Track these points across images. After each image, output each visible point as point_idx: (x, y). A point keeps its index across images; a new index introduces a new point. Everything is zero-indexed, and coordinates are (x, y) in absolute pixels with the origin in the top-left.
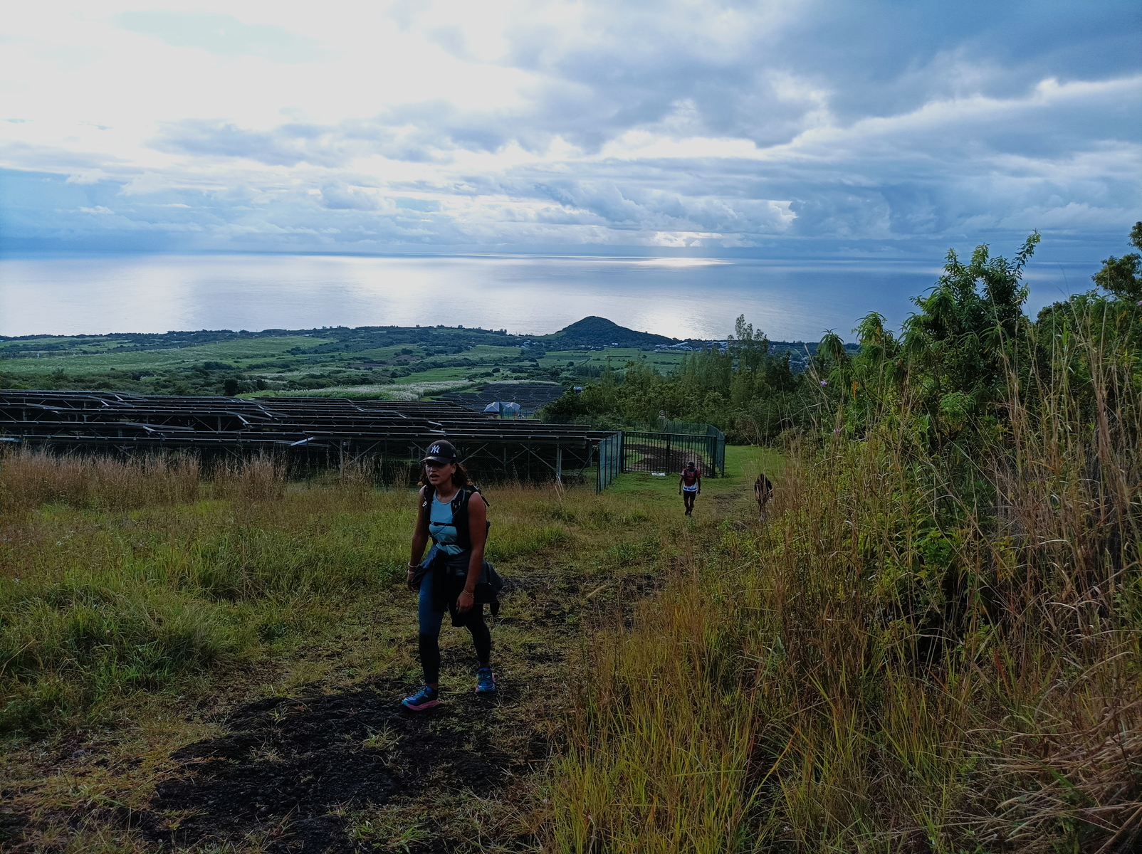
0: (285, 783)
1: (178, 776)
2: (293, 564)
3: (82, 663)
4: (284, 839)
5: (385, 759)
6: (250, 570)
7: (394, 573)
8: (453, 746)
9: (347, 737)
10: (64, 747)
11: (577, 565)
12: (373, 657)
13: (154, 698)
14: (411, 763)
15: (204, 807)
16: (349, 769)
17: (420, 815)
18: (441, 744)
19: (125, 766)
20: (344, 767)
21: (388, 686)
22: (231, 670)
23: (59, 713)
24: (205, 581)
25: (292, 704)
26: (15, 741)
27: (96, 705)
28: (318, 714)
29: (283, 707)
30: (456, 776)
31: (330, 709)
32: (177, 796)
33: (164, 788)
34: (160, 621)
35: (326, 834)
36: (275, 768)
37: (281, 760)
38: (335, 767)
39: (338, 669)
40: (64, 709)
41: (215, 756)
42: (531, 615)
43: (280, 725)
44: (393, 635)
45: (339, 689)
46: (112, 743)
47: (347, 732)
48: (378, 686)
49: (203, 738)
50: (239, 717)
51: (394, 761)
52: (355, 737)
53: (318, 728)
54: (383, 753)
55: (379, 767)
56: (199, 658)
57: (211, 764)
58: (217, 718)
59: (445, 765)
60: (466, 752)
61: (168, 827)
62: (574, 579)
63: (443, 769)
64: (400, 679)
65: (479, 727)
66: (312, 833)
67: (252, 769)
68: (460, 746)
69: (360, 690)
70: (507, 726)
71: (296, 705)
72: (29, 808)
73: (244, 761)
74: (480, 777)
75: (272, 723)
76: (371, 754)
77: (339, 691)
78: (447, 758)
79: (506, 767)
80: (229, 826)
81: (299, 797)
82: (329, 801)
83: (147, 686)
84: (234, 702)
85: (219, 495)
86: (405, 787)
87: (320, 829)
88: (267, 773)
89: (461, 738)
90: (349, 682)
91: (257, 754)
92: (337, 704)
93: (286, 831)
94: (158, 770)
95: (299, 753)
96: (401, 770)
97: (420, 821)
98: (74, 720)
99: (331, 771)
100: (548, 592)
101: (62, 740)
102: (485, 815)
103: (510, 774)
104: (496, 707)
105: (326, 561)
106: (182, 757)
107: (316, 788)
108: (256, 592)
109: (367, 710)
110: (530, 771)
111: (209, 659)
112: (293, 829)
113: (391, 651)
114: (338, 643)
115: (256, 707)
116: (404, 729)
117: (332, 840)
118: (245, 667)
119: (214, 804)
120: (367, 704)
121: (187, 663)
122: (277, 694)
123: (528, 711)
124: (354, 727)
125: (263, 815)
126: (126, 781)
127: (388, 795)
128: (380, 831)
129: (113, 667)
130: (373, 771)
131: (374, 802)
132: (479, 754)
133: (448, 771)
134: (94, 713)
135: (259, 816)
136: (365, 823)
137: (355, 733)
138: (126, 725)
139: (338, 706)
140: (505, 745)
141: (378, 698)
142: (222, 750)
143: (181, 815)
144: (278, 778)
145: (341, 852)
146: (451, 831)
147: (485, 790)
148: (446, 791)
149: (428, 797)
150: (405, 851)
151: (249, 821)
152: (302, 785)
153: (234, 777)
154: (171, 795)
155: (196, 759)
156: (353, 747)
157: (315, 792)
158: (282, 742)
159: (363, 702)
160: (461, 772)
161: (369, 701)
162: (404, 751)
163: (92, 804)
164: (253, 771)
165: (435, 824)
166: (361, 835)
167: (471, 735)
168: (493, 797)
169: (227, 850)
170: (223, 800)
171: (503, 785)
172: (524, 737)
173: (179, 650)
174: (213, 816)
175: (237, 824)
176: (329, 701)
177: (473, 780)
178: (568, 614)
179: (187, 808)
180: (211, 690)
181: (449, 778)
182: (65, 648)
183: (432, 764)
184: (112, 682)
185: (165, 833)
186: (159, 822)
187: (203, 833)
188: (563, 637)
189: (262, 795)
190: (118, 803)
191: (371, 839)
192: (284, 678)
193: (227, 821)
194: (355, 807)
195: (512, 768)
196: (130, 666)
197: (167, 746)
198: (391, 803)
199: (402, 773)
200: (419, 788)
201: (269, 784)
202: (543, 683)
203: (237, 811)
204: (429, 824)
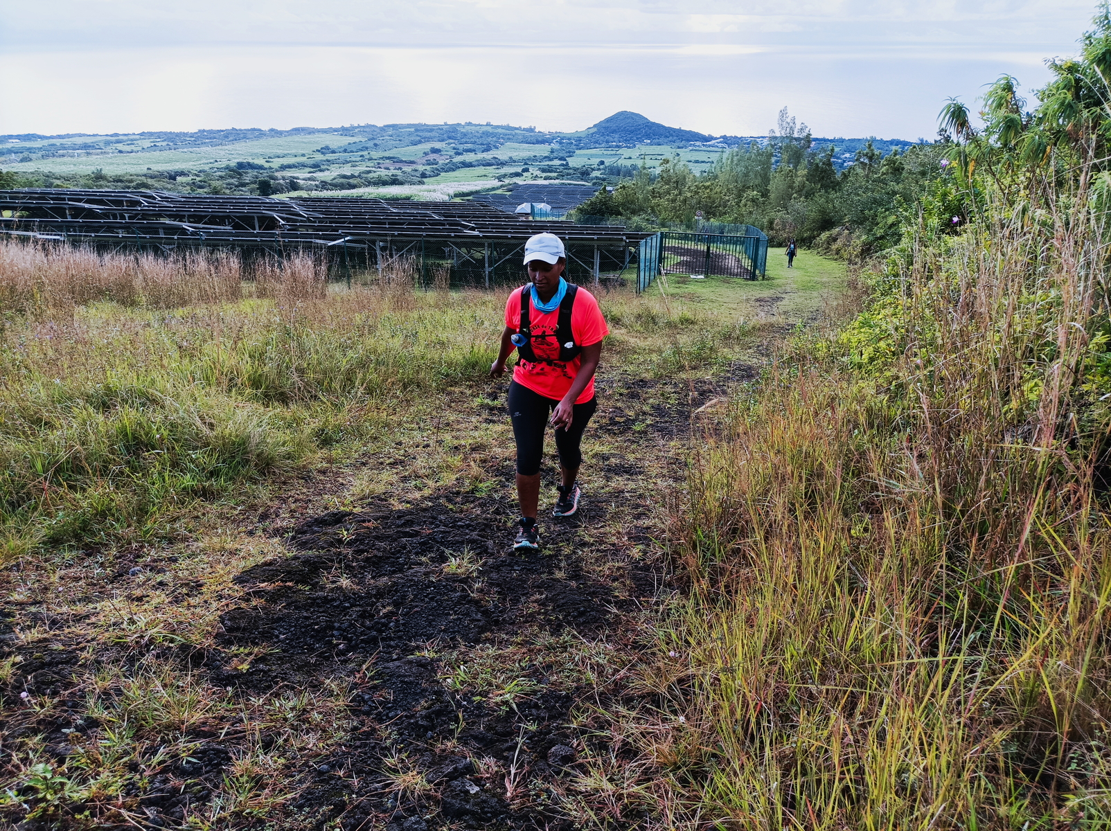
0: (363, 615)
1: (243, 605)
2: (344, 365)
3: (134, 470)
4: (370, 689)
5: (470, 587)
6: (301, 371)
7: (447, 375)
8: (544, 572)
9: (423, 559)
10: (120, 563)
11: (631, 368)
12: (438, 467)
13: (213, 508)
14: (499, 593)
15: (275, 642)
16: (432, 599)
17: (520, 661)
18: (529, 570)
19: (185, 591)
20: (426, 597)
21: (459, 499)
22: (291, 477)
23: (112, 525)
24: (256, 383)
25: (360, 520)
26: (67, 555)
27: (151, 515)
28: (389, 532)
29: (351, 524)
30: (553, 610)
31: (401, 526)
32: (244, 629)
33: (228, 620)
34: (211, 426)
35: (418, 683)
36: (350, 598)
37: (354, 587)
38: (416, 596)
39: (405, 479)
40: (118, 520)
41: (282, 581)
43: (350, 544)
44: (456, 442)
45: (408, 502)
46: (170, 559)
47: (423, 553)
48: (450, 500)
49: (269, 558)
50: (304, 533)
51: (481, 590)
53: (391, 549)
54: (466, 580)
55: (465, 598)
56: (256, 465)
57: (279, 590)
58: (278, 532)
59: (537, 596)
60: (558, 580)
61: (236, 669)
62: (633, 384)
63: (535, 601)
64: (472, 491)
65: (567, 551)
66: (402, 682)
67: (326, 598)
68: (551, 573)
69: (430, 504)
70: (598, 550)
71: (364, 521)
72: (81, 642)
73: (314, 586)
74: (581, 614)
75: (340, 541)
76: (454, 581)
77: (408, 505)
78: (539, 587)
79: (609, 602)
80: (305, 668)
81: (380, 632)
82: (414, 637)
83: (204, 495)
84: (297, 515)
85: (262, 294)
86: (497, 623)
87: (410, 676)
88: (341, 603)
89: (550, 563)
90: (417, 495)
91: (327, 579)
92: (408, 521)
93: (372, 678)
94: (220, 597)
95: (373, 578)
96: (492, 600)
97: (523, 669)
98: (129, 532)
99: (412, 601)
100: (609, 398)
101: (118, 555)
102: (598, 665)
103: (615, 610)
104: (580, 526)
105: (378, 363)
106: (247, 582)
107: (397, 621)
108: (308, 395)
109: (442, 528)
110: (637, 607)
111: (266, 466)
112: (379, 675)
113: (456, 460)
114: (399, 449)
115: (320, 522)
116: (486, 551)
117: (425, 690)
118: (305, 476)
119: (286, 639)
120: (441, 521)
121: (243, 471)
122: (342, 509)
123: (619, 533)
124: (430, 548)
125: (343, 653)
126: (186, 612)
127: (480, 633)
128: (478, 681)
129: (166, 474)
130: (459, 603)
131: (465, 641)
132: (573, 584)
133: (542, 603)
134: (149, 525)
135: (338, 655)
136: (459, 667)
137: (433, 555)
138: (185, 539)
139: (409, 523)
140: (602, 574)
141: (451, 514)
142: (290, 574)
143: (250, 654)
144: (354, 609)
145: (437, 707)
146: (561, 683)
147: (590, 630)
148: (545, 630)
149: (526, 636)
150: (511, 708)
151: (328, 660)
152: (381, 618)
153: (306, 607)
154: (238, 629)
155: (262, 585)
156: (433, 572)
157: (397, 626)
158: (354, 564)
159: (435, 518)
160: (558, 606)
161: (442, 517)
162: (490, 578)
163: (149, 640)
164: (326, 600)
165: (541, 673)
166: (458, 686)
167: (561, 560)
168: (602, 640)
169: (305, 701)
170: (295, 634)
171: (609, 624)
172: (621, 564)
173: (234, 457)
174: (286, 654)
175: (315, 665)
176: (399, 517)
177: (574, 617)
178: (634, 421)
179: (257, 644)
180: (271, 500)
181: (545, 614)
182: (113, 454)
183: (523, 595)
184: (167, 491)
185: (233, 677)
186: (226, 662)
187: (276, 677)
188: (634, 446)
189: (339, 629)
190: (179, 638)
191: (470, 691)
192: (348, 489)
193: (303, 660)
194: (444, 647)
195: (616, 603)
196: (184, 474)
197: (228, 568)
198: (484, 642)
199: (491, 605)
200: (513, 623)
201: (345, 616)
202: (627, 499)
203: (313, 648)
204: (534, 673)
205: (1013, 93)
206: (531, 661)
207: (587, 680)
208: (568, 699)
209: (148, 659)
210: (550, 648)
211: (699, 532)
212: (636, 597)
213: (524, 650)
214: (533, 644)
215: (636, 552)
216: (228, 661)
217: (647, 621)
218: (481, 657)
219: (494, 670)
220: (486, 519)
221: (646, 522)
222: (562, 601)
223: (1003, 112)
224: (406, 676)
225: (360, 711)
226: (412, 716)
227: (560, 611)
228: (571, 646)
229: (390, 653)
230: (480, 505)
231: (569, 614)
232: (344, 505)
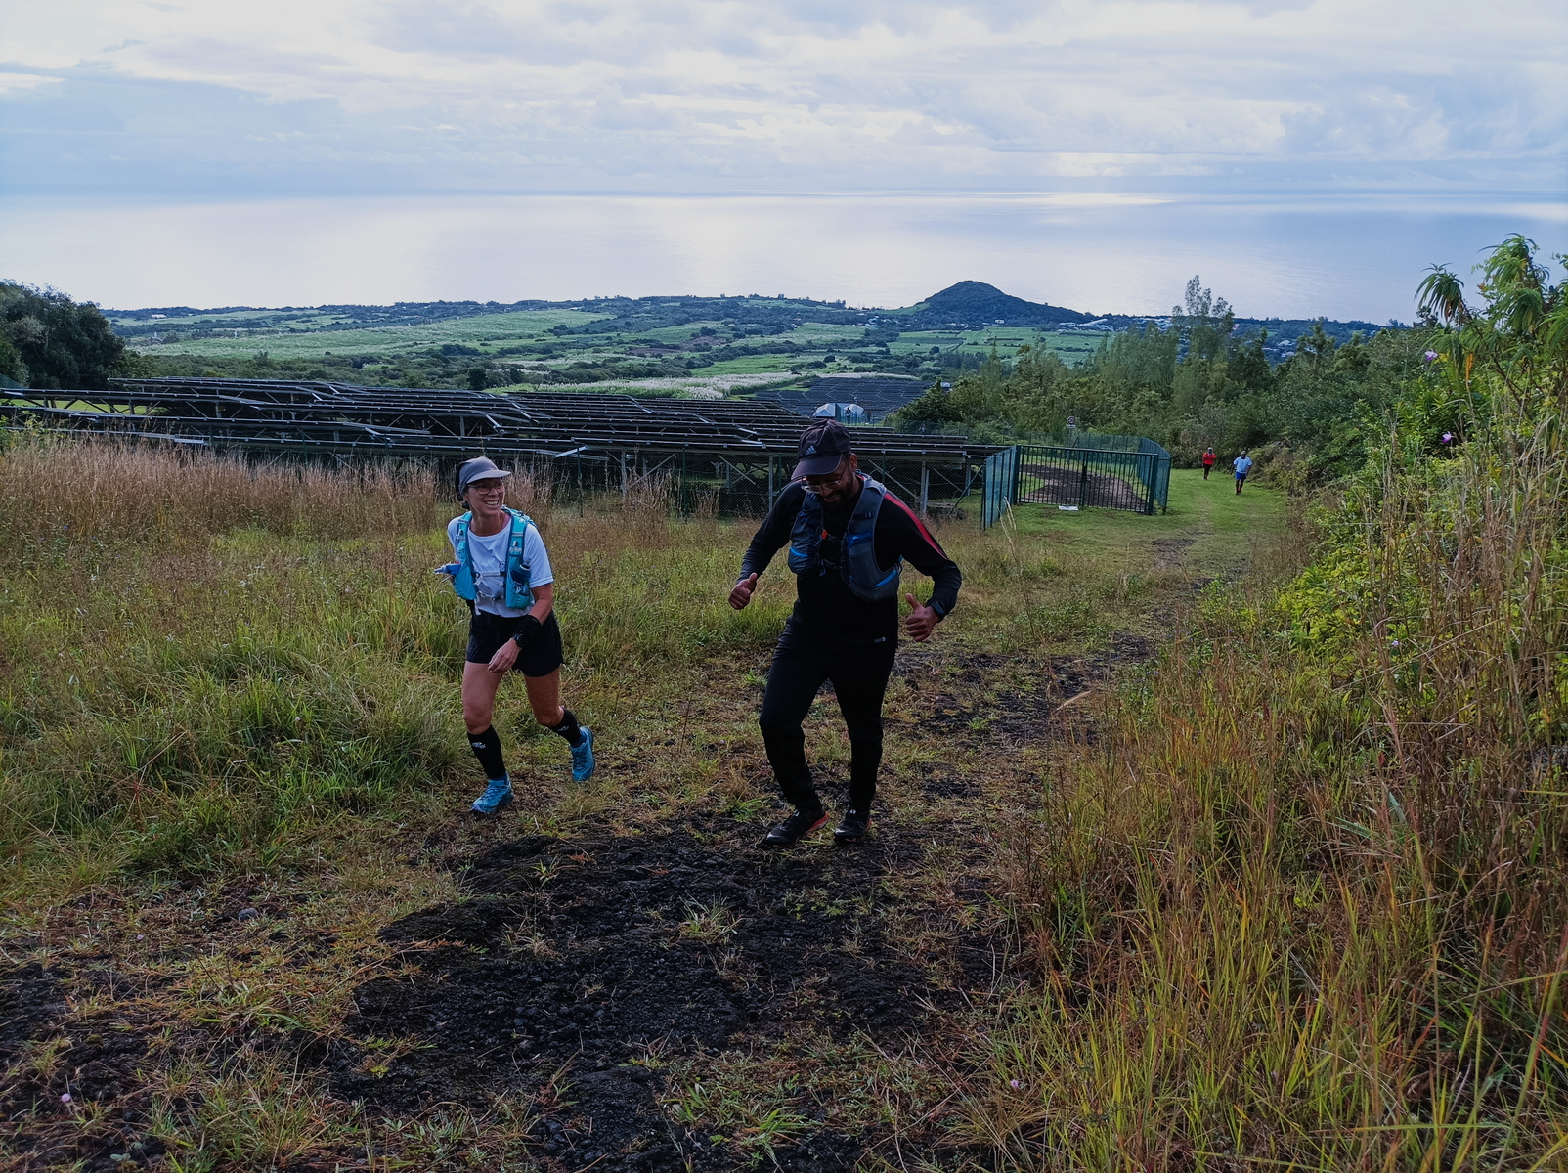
0: (560, 997)
1: (389, 973)
3: (261, 765)
4: (560, 1113)
5: (718, 960)
7: (706, 641)
8: (828, 942)
9: (653, 913)
10: (227, 901)
11: (968, 637)
12: (685, 775)
13: (365, 824)
14: (759, 971)
15: (430, 1033)
16: (661, 976)
17: (785, 1080)
18: (805, 937)
19: (310, 947)
20: (652, 972)
21: (710, 825)
23: (223, 845)
24: (438, 646)
25: (567, 851)
26: (157, 887)
27: (278, 832)
28: (609, 870)
29: (553, 855)
30: (839, 1001)
31: (625, 862)
32: (387, 1011)
33: (366, 995)
34: (372, 707)
35: (630, 1109)
36: (542, 969)
37: (550, 952)
38: (637, 970)
39: (636, 791)
40: (230, 839)
41: (448, 939)
42: (914, 715)
43: (549, 886)
44: (711, 739)
45: (637, 826)
46: (296, 898)
47: (653, 904)
48: (697, 826)
49: (434, 902)
50: (487, 866)
51: (733, 966)
52: (666, 915)
53: (607, 896)
54: (716, 947)
55: (710, 978)
56: (429, 764)
57: (442, 953)
58: (451, 864)
59: (816, 979)
60: (848, 955)
61: (368, 1072)
62: (971, 660)
63: (813, 987)
64: (730, 814)
65: (863, 911)
66: (607, 1105)
67: (507, 967)
68: (838, 944)
69: (669, 830)
70: (910, 911)
71: (572, 853)
72: (155, 1020)
73: (493, 949)
74: (880, 1010)
75: (536, 882)
76: (695, 950)
77: (638, 831)
78: (819, 965)
79: (923, 994)
80: (469, 1075)
81: (582, 1023)
82: (631, 1034)
83: (353, 806)
84: (481, 839)
86: (753, 1017)
87: (619, 1096)
88: (529, 977)
89: (837, 928)
90: (652, 816)
91: (513, 938)
92: (635, 855)
93: (563, 1097)
94: (359, 960)
95: (578, 939)
96: (747, 983)
97: (788, 1094)
98: (244, 856)
99: (632, 977)
100: (935, 680)
101: (226, 888)
102: (902, 1093)
103: (931, 1007)
104: (885, 873)
106: (398, 938)
107: (608, 1008)
109: (683, 868)
110: (965, 1003)
111: (442, 766)
112: (574, 1092)
113: (710, 765)
114: (632, 747)
115: (511, 851)
116: (744, 906)
117: (640, 1120)
119: (446, 1028)
120: (682, 857)
121: (410, 773)
122: (543, 832)
123: (942, 885)
124: (664, 896)
125: (524, 1054)
126: (308, 981)
127: (728, 1032)
128: (721, 1110)
129: (304, 775)
130: (699, 984)
131: (705, 1044)
132: (871, 962)
133: (823, 991)
134: (273, 846)
135: (518, 1057)
136: (693, 1086)
137: (667, 908)
138: (321, 869)
139: (637, 858)
140: (914, 948)
141: (698, 846)
142: (461, 929)
143: (392, 1049)
144: (547, 986)
145: (656, 1148)
146: (845, 1119)
147: (893, 1035)
148: (825, 1033)
149: (796, 1042)
150: (767, 1158)
151: (502, 1064)
152: (586, 1002)
153: (478, 980)
154: (377, 1010)
155: (419, 944)
156: (666, 934)
157: (606, 1016)
158: (553, 917)
159: (675, 852)
160: (846, 996)
161: (684, 851)
162: (747, 947)
163: (251, 1022)
164: (507, 971)
165: (815, 1103)
166: (690, 1117)
167: (853, 925)
168: (909, 1054)
169: (463, 1129)
170: (459, 1021)
171: (921, 1028)
172: (944, 935)
173: (399, 752)
174: (443, 1052)
175: (483, 1071)
176: (623, 849)
177: (870, 1015)
178: (971, 715)
179: (403, 1035)
180: (446, 815)
181: (827, 1007)
182: (235, 742)
183: (795, 975)
184: (302, 798)
185: (364, 1084)
186: (356, 1061)
187: (425, 1087)
188: (970, 752)
189: (522, 1016)
190: (292, 1021)
191: (706, 1126)
192: (554, 803)
193: (466, 1063)
194: (675, 1052)
195: (933, 995)
196: (328, 773)
197: (376, 914)
198: (734, 1048)
199: (746, 990)
200: (778, 1020)
201: (533, 996)
202: (956, 834)
203: (482, 1045)
204: (805, 1103)
205: (1529, 260)
206: (801, 1082)
207: (883, 1118)
208: (854, 1146)
209: (246, 1050)
210: (830, 1063)
211: (1062, 892)
212: (966, 988)
213: (792, 1063)
214: (805, 1054)
215: (966, 916)
216: (357, 1060)
217: (980, 1026)
218: (727, 1072)
219: (744, 1093)
220: (747, 856)
221: (980, 871)
222: (852, 989)
223: (1514, 286)
224: (613, 1096)
225: (542, 1148)
226: (619, 1161)
227: (848, 1005)
228: (862, 1061)
229: (594, 1057)
230: (740, 834)
231: (861, 1009)
232: (546, 827)
